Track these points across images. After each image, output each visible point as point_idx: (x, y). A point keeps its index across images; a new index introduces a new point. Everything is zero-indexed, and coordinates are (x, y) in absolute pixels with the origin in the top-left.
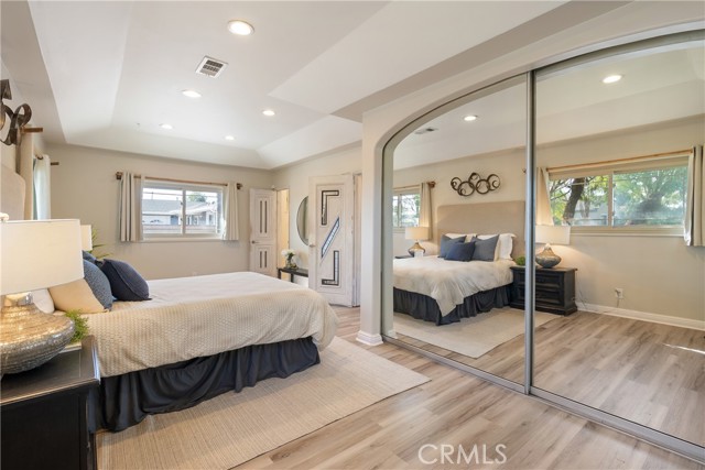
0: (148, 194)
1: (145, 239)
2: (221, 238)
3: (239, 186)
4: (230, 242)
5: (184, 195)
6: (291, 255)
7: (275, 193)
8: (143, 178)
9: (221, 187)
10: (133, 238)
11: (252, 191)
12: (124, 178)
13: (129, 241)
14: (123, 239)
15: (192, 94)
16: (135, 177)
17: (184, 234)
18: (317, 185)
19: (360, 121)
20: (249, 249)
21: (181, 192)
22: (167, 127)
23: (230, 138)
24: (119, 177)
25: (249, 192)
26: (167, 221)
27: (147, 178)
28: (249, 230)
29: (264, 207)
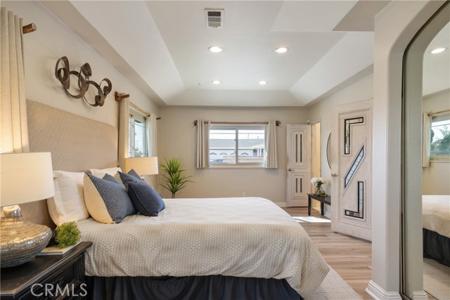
0: (214, 134)
1: (211, 166)
2: (264, 166)
3: (278, 124)
4: (270, 169)
5: (237, 134)
6: (320, 184)
7: (310, 126)
8: (209, 122)
9: (264, 125)
10: (204, 166)
11: (289, 126)
12: (198, 124)
13: (201, 168)
14: (198, 167)
15: (216, 49)
16: (205, 123)
17: (238, 164)
18: (340, 114)
19: (373, 31)
20: (286, 176)
21: (234, 131)
22: (216, 82)
23: (263, 83)
24: (196, 124)
25: (286, 127)
26: (251, 153)
27: (212, 123)
28: (287, 160)
29: (299, 140)
